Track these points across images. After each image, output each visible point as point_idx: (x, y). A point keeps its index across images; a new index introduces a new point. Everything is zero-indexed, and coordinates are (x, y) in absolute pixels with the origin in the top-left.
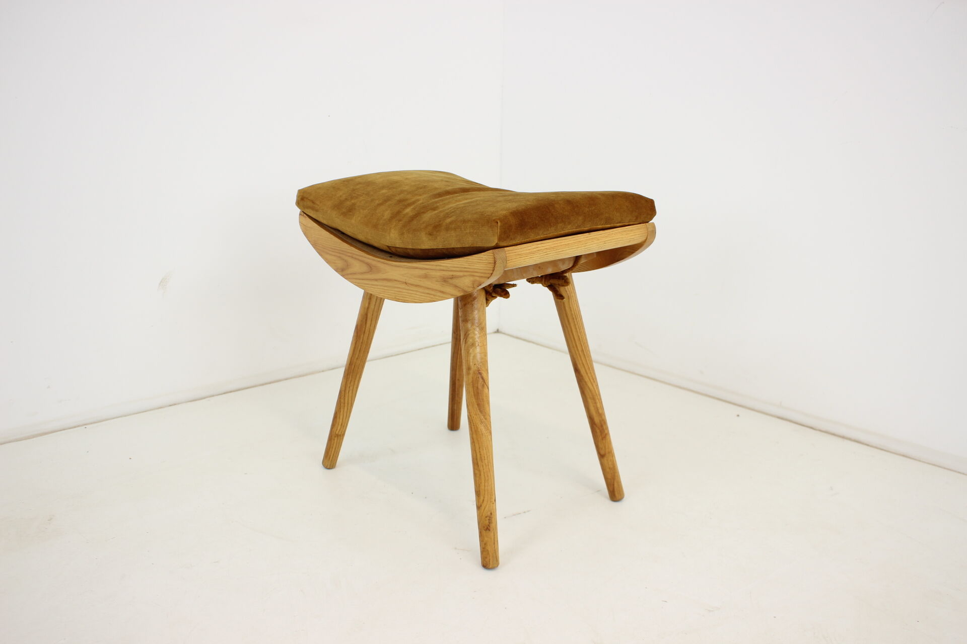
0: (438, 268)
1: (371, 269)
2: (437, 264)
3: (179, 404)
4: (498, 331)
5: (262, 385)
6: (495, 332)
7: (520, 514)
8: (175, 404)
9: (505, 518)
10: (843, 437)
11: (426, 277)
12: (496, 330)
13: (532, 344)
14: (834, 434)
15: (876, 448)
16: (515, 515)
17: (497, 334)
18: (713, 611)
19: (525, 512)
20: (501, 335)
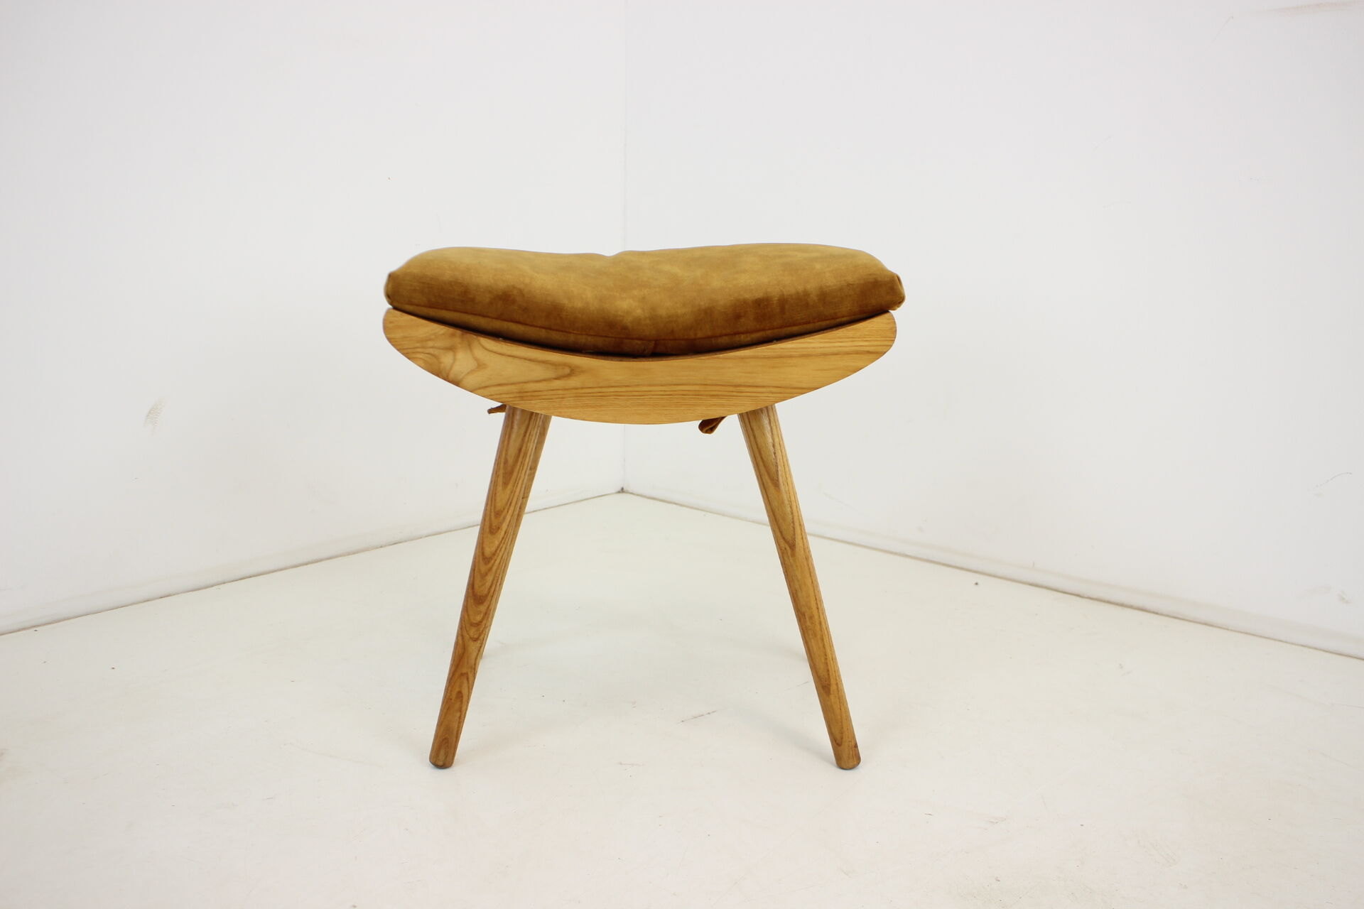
4: (622, 491)
6: (619, 492)
7: (703, 715)
9: (682, 721)
12: (619, 489)
16: (695, 717)
17: (621, 495)
18: (997, 823)
19: (709, 713)
20: (629, 496)
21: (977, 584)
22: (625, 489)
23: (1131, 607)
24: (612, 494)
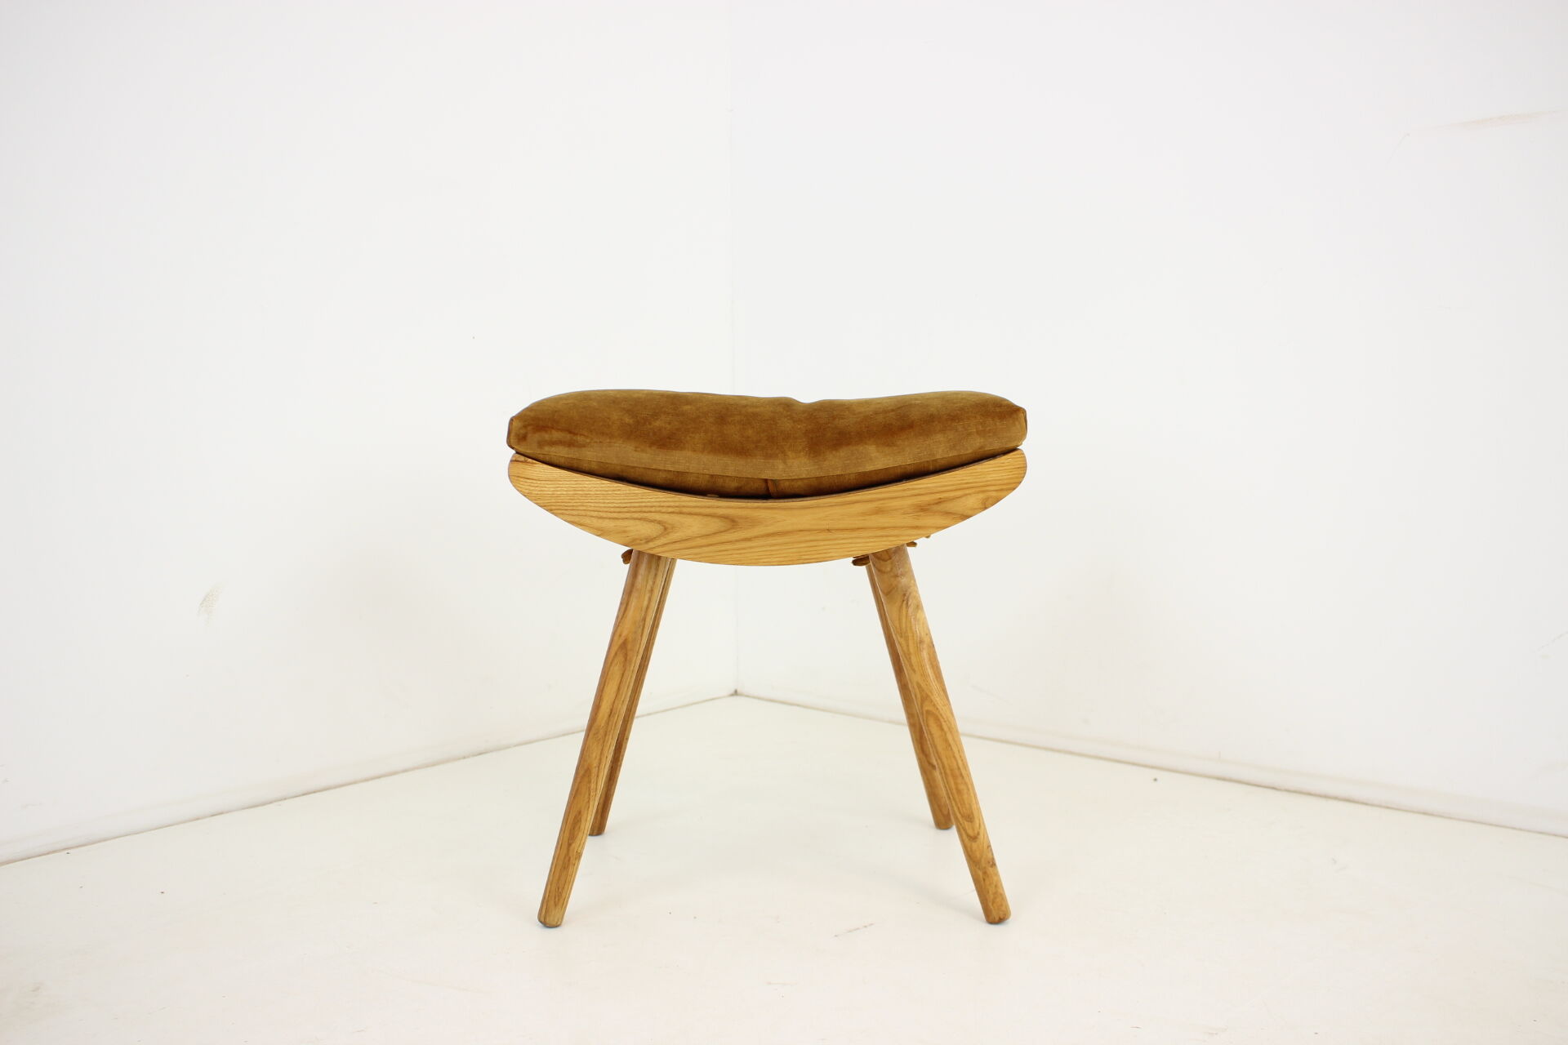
0: (909, 493)
1: (733, 522)
2: (906, 488)
3: (227, 812)
4: (736, 693)
5: (367, 780)
6: (732, 695)
7: (858, 929)
8: (221, 813)
9: (836, 936)
10: (1326, 797)
11: (879, 511)
12: (732, 691)
13: (798, 708)
14: (1309, 794)
15: (1380, 806)
16: (850, 931)
17: (735, 698)
18: (1216, 1034)
19: (866, 927)
20: (743, 698)
21: (1155, 780)
22: (738, 691)
23: (1336, 798)
24: (724, 697)
